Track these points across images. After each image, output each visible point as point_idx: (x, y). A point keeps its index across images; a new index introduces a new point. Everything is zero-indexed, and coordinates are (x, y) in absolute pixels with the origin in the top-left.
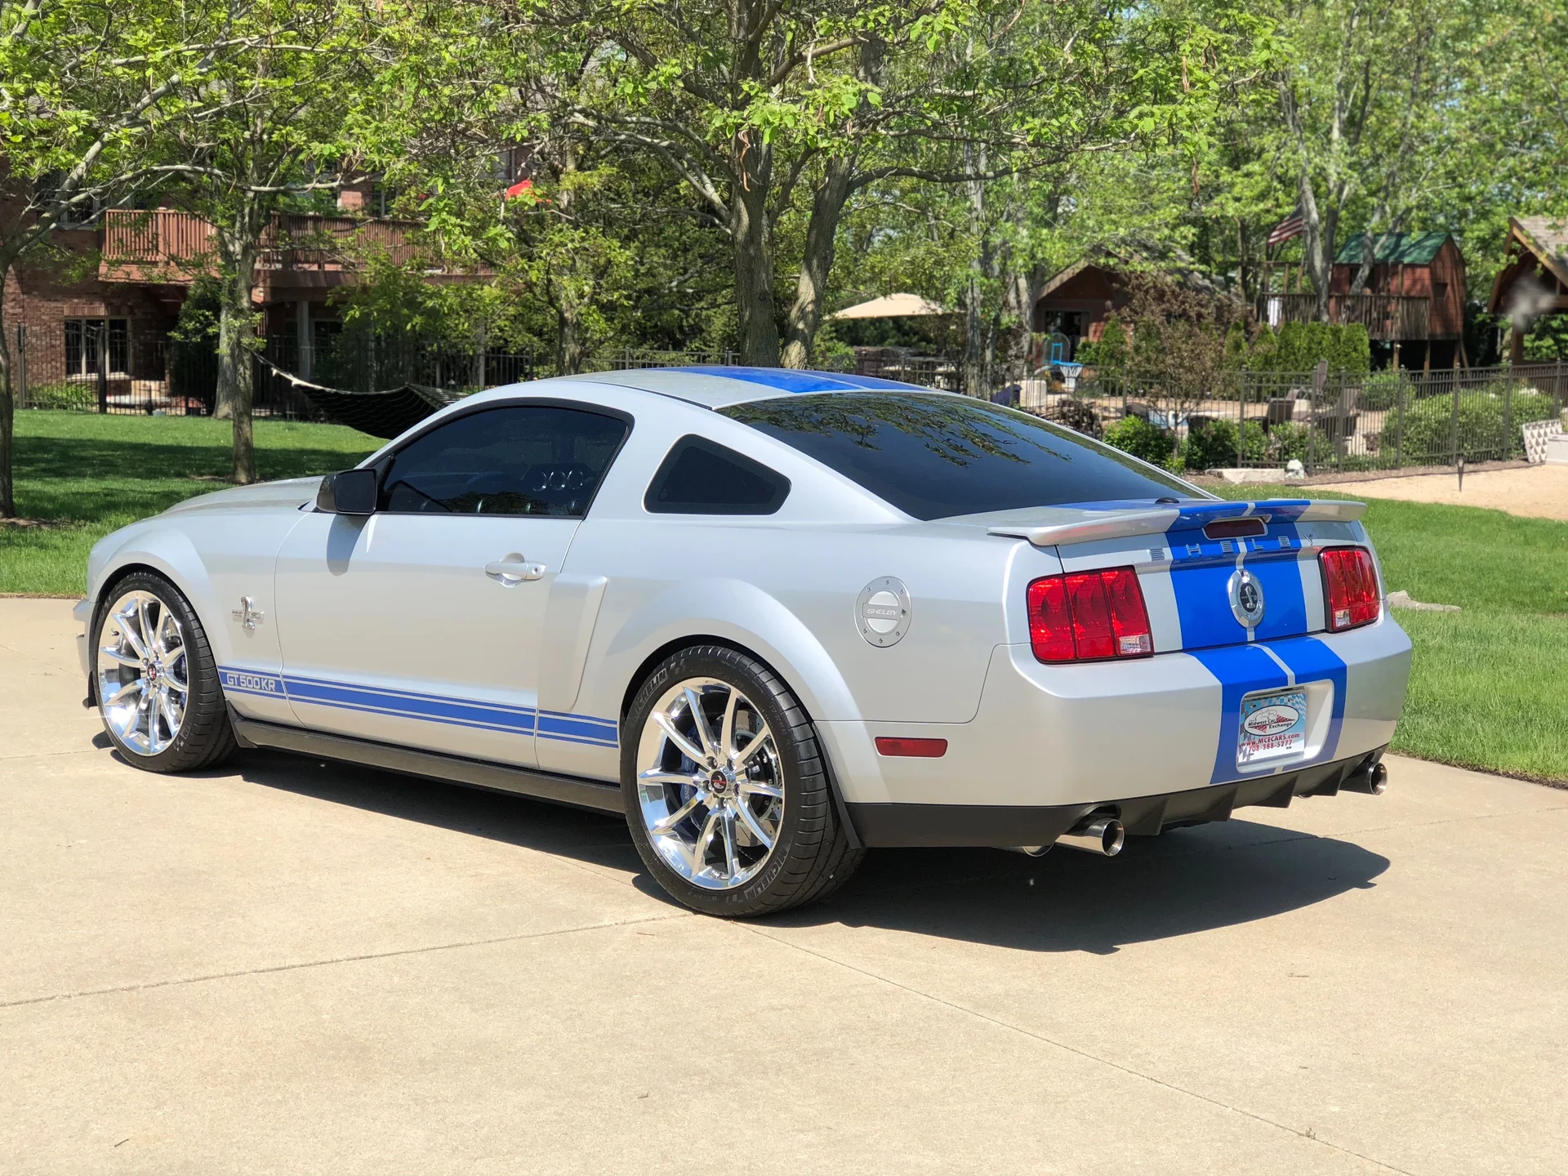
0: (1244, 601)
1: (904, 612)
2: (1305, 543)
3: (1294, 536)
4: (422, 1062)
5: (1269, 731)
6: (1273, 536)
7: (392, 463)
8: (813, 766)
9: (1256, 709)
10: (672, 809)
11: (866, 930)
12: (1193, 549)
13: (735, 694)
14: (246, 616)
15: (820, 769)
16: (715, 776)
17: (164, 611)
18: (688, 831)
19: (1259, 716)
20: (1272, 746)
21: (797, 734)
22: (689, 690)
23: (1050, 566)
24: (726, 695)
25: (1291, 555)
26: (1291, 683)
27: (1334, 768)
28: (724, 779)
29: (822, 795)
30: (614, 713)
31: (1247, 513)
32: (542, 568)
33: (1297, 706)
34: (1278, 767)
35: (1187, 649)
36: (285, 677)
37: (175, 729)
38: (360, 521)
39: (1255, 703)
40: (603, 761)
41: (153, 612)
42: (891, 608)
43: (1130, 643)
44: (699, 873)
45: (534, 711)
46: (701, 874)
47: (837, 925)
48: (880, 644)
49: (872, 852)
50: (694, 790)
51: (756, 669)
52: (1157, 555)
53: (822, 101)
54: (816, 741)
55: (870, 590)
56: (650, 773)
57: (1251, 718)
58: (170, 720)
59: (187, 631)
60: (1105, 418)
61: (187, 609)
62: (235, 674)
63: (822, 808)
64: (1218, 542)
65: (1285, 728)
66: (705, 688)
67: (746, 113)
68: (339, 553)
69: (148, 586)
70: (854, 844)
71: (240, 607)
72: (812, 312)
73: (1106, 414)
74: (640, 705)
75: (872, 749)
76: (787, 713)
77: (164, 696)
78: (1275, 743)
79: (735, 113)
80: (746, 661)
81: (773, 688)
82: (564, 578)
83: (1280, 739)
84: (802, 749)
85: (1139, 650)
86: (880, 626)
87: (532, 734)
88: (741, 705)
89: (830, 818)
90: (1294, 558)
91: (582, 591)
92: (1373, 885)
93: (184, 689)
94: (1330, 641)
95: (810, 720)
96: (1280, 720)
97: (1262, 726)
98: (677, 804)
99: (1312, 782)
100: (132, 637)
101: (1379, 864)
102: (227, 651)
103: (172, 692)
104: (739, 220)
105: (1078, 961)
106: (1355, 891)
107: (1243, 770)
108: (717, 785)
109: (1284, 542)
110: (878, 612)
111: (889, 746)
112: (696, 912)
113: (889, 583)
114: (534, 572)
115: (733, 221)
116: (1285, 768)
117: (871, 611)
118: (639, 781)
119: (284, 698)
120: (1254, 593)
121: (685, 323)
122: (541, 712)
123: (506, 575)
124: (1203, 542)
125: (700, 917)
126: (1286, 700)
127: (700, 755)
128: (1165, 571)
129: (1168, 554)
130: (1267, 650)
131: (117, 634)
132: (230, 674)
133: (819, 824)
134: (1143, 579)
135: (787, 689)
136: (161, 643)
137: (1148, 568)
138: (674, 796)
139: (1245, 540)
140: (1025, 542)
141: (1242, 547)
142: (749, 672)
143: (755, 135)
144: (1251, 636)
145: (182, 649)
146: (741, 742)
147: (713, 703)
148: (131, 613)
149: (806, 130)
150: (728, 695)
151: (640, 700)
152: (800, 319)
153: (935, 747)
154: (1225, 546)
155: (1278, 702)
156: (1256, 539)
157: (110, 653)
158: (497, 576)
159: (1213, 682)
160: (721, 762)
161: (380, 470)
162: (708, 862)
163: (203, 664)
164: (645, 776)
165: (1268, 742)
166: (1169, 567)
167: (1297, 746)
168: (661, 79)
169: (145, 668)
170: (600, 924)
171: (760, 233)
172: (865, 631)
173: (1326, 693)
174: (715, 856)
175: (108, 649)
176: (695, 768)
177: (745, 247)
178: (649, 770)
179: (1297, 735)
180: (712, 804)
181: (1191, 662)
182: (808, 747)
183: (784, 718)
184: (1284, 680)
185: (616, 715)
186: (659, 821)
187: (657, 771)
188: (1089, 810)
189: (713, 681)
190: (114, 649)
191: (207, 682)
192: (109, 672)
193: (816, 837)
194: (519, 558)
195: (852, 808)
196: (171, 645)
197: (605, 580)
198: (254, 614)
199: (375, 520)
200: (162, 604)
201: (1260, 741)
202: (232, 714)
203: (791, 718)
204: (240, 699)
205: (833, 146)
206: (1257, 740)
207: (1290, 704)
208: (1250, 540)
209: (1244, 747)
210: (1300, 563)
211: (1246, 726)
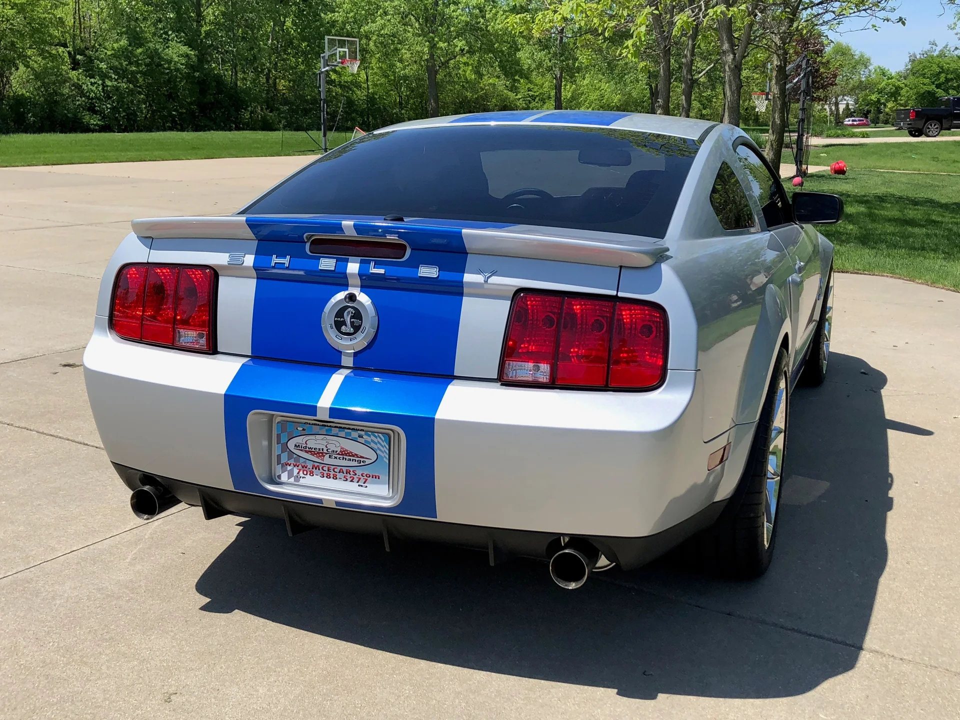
0: (340, 324)
5: (327, 460)
9: (306, 432)
12: (280, 261)
20: (335, 478)
26: (324, 416)
33: (372, 445)
34: (331, 501)
52: (236, 260)
57: (298, 440)
64: (319, 258)
65: (356, 464)
78: (341, 476)
83: (348, 474)
96: (345, 453)
97: (320, 453)
109: (430, 272)
116: (337, 503)
120: (357, 315)
124: (297, 254)
126: (355, 434)
128: (249, 277)
129: (249, 261)
134: (223, 282)
137: (231, 272)
139: (361, 262)
141: (353, 267)
144: (346, 361)
154: (327, 264)
155: (343, 434)
156: (376, 263)
165: (330, 473)
166: (255, 274)
179: (376, 477)
201: (315, 467)
206: (310, 465)
207: (360, 440)
208: (369, 262)
209: (289, 468)
210: (465, 300)
211: (291, 445)
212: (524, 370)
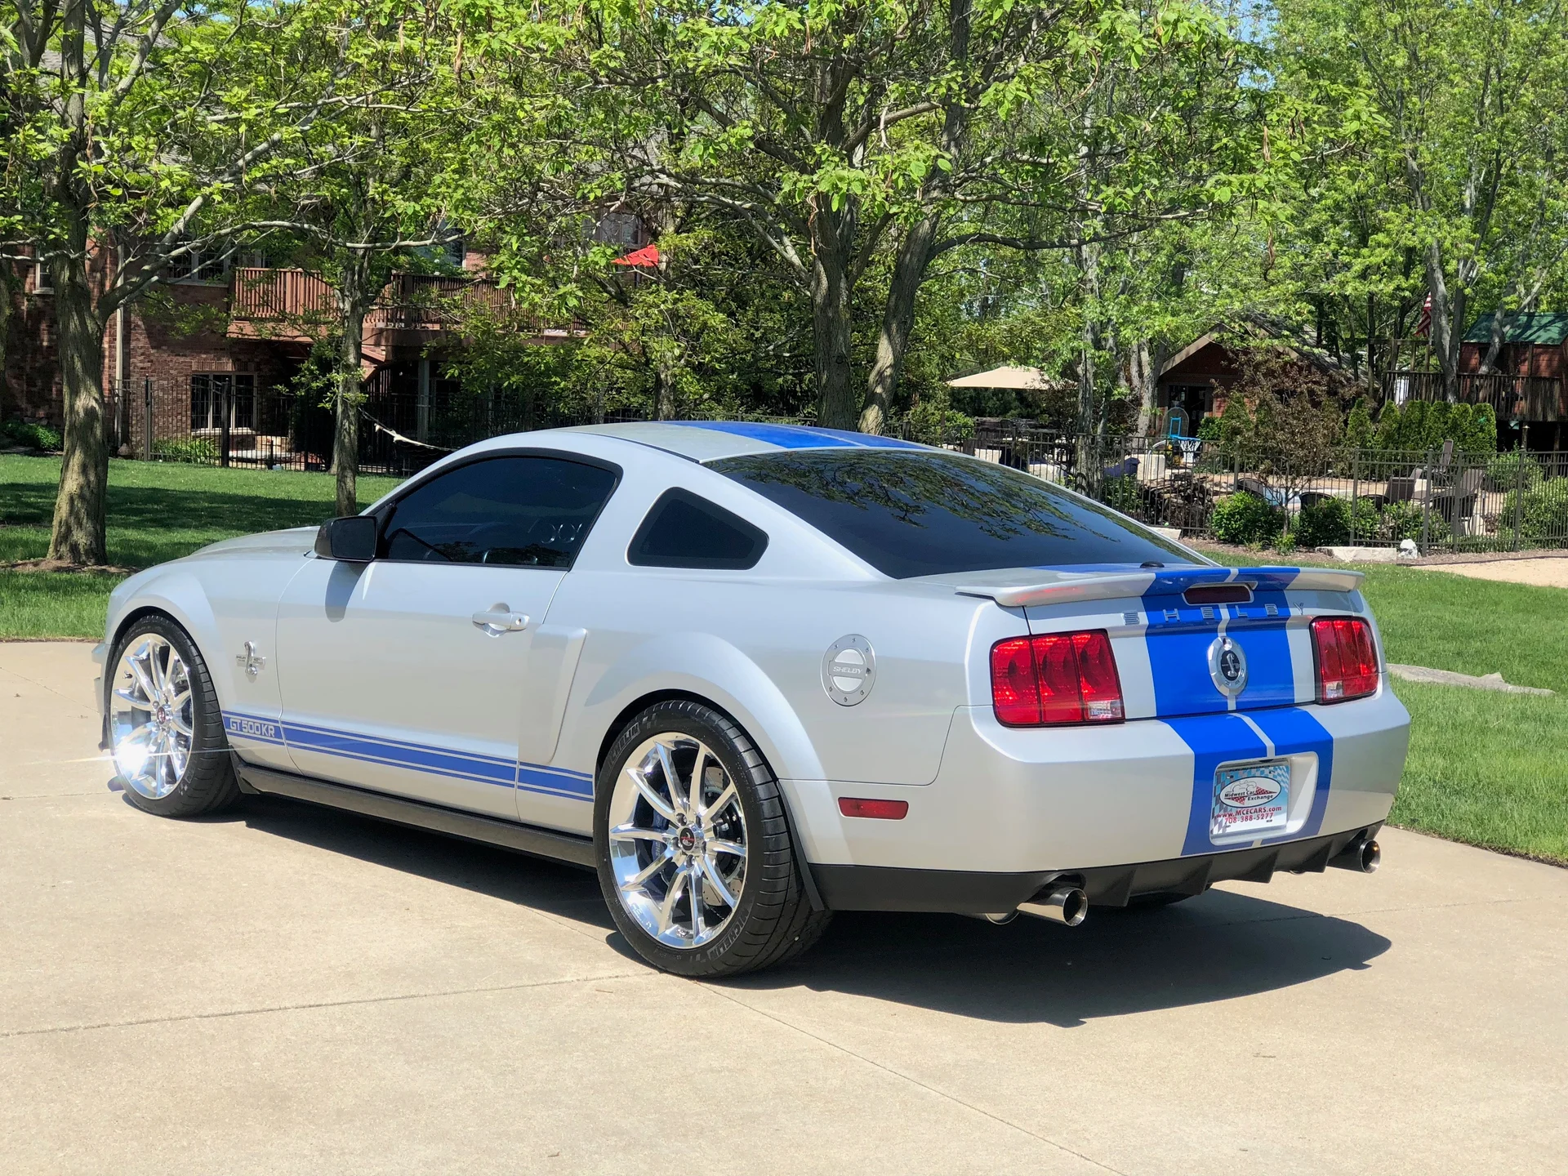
0: (1225, 669)
1: (868, 670)
2: (1294, 612)
3: (1283, 604)
4: (340, 1112)
5: (1247, 803)
6: (1259, 604)
7: (392, 512)
8: (776, 826)
9: (1233, 780)
10: (643, 864)
11: (831, 996)
12: (1171, 614)
13: (704, 750)
14: (249, 661)
15: (784, 828)
16: (685, 832)
17: (174, 655)
18: (657, 887)
19: (1237, 788)
20: (1251, 818)
21: (762, 792)
22: (660, 745)
23: (1016, 627)
24: (694, 752)
25: (1279, 624)
26: (1271, 755)
27: (1323, 843)
28: (692, 836)
29: (786, 855)
30: (588, 765)
31: (1229, 580)
32: (526, 619)
33: (1279, 779)
34: (1257, 840)
35: (1159, 717)
36: (283, 723)
37: (180, 772)
38: (359, 567)
39: (1232, 773)
40: (576, 815)
41: (164, 655)
42: (856, 666)
43: (1100, 707)
44: (667, 931)
45: (515, 762)
46: (668, 932)
47: (803, 989)
48: (845, 702)
49: (840, 916)
50: (664, 846)
51: (724, 724)
52: (1131, 619)
53: (891, 167)
54: (781, 800)
55: (837, 647)
56: (622, 827)
57: (1227, 789)
58: (177, 763)
59: (194, 675)
60: (1216, 493)
61: (195, 652)
62: (237, 719)
63: (785, 869)
64: (1199, 608)
65: (1266, 800)
66: (677, 743)
67: (815, 178)
68: (337, 600)
69: (159, 628)
70: (818, 906)
71: (244, 653)
72: (891, 375)
73: (1217, 489)
74: (614, 759)
75: (835, 808)
76: (752, 771)
77: (172, 740)
78: (1255, 815)
79: (805, 177)
80: (716, 718)
81: (740, 745)
82: (544, 629)
83: (1260, 812)
84: (766, 808)
85: (1110, 716)
86: (845, 685)
87: (513, 786)
88: (709, 762)
89: (793, 878)
90: (1283, 627)
91: (561, 642)
92: (1368, 966)
93: (190, 733)
94: (1319, 713)
95: (775, 779)
96: (1260, 792)
97: (1240, 798)
98: (647, 859)
99: (1299, 856)
100: (144, 680)
101: (1379, 945)
102: (230, 698)
103: (179, 735)
104: (819, 283)
105: (1042, 1033)
106: (1347, 973)
107: (1218, 842)
108: (686, 842)
109: (1271, 609)
110: (844, 670)
111: (853, 807)
112: (661, 971)
113: (855, 641)
114: (518, 622)
115: (813, 283)
116: (1264, 841)
117: (837, 669)
118: (611, 836)
119: (282, 744)
120: (1236, 660)
121: (798, 389)
122: (522, 764)
123: (492, 626)
124: (1182, 607)
125: (665, 976)
126: (1267, 771)
127: (670, 811)
128: (1140, 635)
129: (1143, 618)
130: (1248, 720)
131: (130, 676)
132: (233, 718)
133: (782, 884)
134: (1115, 644)
135: (754, 747)
136: (171, 687)
137: (1122, 632)
138: (646, 852)
139: (1228, 607)
140: (993, 602)
141: (1225, 613)
142: (717, 727)
143: (823, 199)
144: (1232, 705)
145: (189, 693)
146: (709, 799)
147: (683, 759)
148: (144, 656)
149: (874, 196)
150: (697, 751)
151: (614, 754)
152: (878, 383)
153: (896, 809)
154: (1205, 612)
155: (1258, 774)
156: (1240, 606)
157: (123, 696)
158: (483, 626)
159: (1186, 750)
160: (690, 819)
161: (380, 518)
162: (676, 920)
163: (209, 708)
164: (617, 831)
165: (1246, 815)
166: (1144, 632)
167: (1278, 820)
168: (733, 140)
169: (155, 711)
170: (562, 980)
171: (839, 296)
172: (831, 689)
173: (1309, 767)
174: (682, 914)
175: (122, 691)
176: (666, 825)
177: (823, 310)
178: (622, 825)
179: (1279, 809)
180: (680, 861)
181: (1165, 729)
182: (772, 806)
183: (749, 776)
184: (1262, 750)
185: (591, 769)
186: (629, 877)
187: (629, 826)
188: (1053, 877)
189: (682, 737)
190: (127, 692)
191: (211, 726)
192: (122, 714)
193: (779, 897)
194: (505, 608)
195: (815, 868)
196: (180, 688)
197: (585, 631)
198: (256, 659)
199: (373, 567)
200: (172, 648)
201: (1238, 813)
202: (235, 759)
203: (757, 776)
204: (242, 744)
205: (903, 212)
206: (1234, 811)
207: (1271, 776)
208: (1233, 606)
209: (1219, 819)
210: (1289, 632)
211: (1222, 797)
212: (1332, 689)
